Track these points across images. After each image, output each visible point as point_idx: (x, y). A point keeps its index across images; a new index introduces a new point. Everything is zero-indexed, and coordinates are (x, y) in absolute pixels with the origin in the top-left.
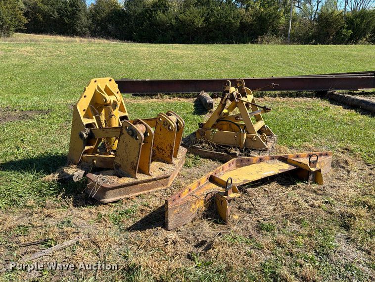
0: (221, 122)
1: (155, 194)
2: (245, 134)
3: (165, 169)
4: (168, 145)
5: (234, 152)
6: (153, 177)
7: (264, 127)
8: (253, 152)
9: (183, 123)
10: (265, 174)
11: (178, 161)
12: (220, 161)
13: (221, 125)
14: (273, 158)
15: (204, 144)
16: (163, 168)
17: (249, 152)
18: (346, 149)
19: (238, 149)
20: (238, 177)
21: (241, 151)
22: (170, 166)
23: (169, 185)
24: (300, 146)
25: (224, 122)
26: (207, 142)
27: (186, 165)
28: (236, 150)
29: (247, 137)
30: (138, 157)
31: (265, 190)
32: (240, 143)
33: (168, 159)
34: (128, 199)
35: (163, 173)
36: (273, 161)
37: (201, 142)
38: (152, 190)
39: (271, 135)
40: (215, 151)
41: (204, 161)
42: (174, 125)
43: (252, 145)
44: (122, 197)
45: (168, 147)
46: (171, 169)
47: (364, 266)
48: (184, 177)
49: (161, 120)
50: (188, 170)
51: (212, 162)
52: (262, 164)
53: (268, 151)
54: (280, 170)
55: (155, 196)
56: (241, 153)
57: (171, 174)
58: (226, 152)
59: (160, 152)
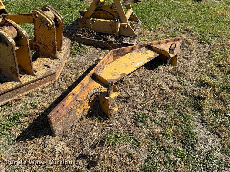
0: (99, 11)
1: (44, 90)
2: (119, 24)
3: (50, 65)
4: (50, 42)
5: (111, 39)
6: (39, 77)
7: (132, 14)
8: (125, 39)
9: (62, 19)
10: (137, 64)
11: (63, 54)
12: (100, 48)
13: (99, 13)
14: (141, 47)
15: (86, 33)
16: (48, 64)
17: (122, 39)
18: (186, 30)
19: (114, 37)
20: (116, 71)
21: (116, 39)
22: (55, 62)
23: (57, 78)
24: (156, 29)
25: (102, 11)
26: (88, 31)
27: (72, 54)
28: (112, 38)
29: (120, 26)
30: (15, 63)
31: (136, 76)
32: (115, 31)
33: (53, 54)
34: (16, 100)
35: (49, 70)
36: (141, 49)
37: (83, 31)
38: (41, 86)
39: (138, 21)
40: (95, 38)
41: (87, 49)
42: (51, 22)
43: (124, 33)
44: (9, 100)
45: (50, 44)
46: (57, 65)
47: (218, 152)
48: (70, 67)
49: (37, 16)
50: (74, 58)
51: (94, 49)
52: (134, 53)
53: (136, 38)
54: (148, 59)
55: (44, 93)
56: (116, 41)
57: (57, 71)
58: (104, 39)
59: (44, 48)
